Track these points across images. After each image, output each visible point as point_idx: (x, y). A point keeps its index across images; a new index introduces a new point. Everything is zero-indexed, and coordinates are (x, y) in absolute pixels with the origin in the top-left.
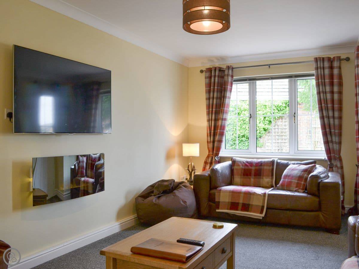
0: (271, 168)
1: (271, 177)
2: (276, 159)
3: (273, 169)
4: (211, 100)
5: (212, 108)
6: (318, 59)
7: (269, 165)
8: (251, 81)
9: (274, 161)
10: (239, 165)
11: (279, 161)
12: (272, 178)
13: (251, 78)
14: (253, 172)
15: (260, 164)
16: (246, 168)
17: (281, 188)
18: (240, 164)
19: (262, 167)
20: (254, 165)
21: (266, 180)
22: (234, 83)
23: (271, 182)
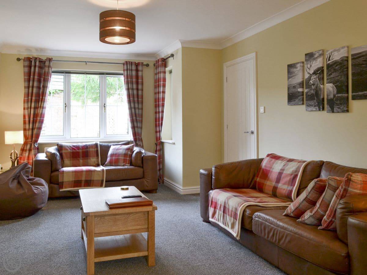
0: (96, 149)
1: (96, 158)
2: (98, 143)
3: (97, 151)
4: (30, 89)
5: (32, 97)
6: (128, 63)
7: (94, 147)
8: (67, 74)
9: (97, 144)
10: (67, 150)
11: (101, 144)
12: (98, 158)
13: (67, 71)
14: (81, 154)
15: (86, 147)
16: (74, 151)
17: (109, 165)
18: (67, 148)
19: (88, 150)
20: (81, 148)
21: (93, 160)
22: (52, 74)
23: (97, 161)
